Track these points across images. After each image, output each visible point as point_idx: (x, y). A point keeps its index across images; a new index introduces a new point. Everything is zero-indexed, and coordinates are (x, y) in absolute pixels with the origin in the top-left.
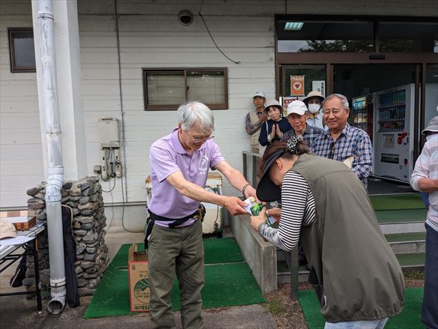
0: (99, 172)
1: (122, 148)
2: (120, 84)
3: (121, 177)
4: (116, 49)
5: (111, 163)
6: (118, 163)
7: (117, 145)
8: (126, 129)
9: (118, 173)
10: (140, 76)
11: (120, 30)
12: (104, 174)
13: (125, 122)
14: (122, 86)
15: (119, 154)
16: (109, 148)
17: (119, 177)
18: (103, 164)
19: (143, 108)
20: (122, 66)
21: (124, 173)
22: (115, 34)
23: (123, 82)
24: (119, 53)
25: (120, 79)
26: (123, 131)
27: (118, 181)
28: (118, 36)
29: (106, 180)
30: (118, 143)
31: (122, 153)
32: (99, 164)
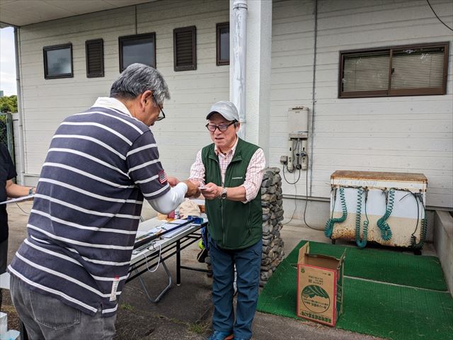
0: (285, 163)
1: (309, 139)
2: (314, 71)
3: (306, 170)
4: (313, 34)
5: (298, 155)
6: (305, 155)
8: (316, 118)
9: (304, 165)
10: (337, 61)
11: (319, 11)
12: (290, 165)
13: (315, 111)
14: (316, 72)
15: (307, 146)
16: (296, 139)
17: (304, 170)
18: (290, 155)
19: (336, 96)
20: (318, 51)
21: (309, 166)
22: (313, 17)
23: (317, 68)
24: (316, 36)
25: (315, 66)
26: (313, 121)
27: (303, 174)
28: (316, 19)
29: (292, 171)
30: (306, 134)
31: (310, 144)
32: (285, 155)
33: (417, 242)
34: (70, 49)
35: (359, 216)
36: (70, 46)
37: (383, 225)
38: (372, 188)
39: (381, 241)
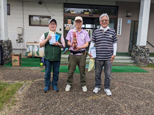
0: (17, 41)
1: (23, 35)
4: (22, 10)
5: (20, 39)
6: (22, 39)
7: (22, 34)
8: (24, 30)
9: (22, 41)
10: (28, 17)
11: (23, 5)
12: (18, 41)
13: (24, 28)
16: (20, 35)
17: (22, 42)
18: (18, 39)
19: (29, 25)
20: (24, 14)
22: (22, 6)
23: (24, 18)
24: (23, 11)
25: (23, 18)
27: (22, 43)
28: (23, 7)
29: (19, 43)
31: (23, 36)
32: (17, 39)
38: (35, 45)
39: (37, 56)
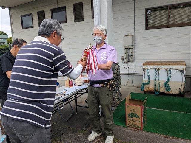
0: (123, 59)
1: (134, 49)
2: (135, 18)
3: (133, 62)
5: (129, 56)
6: (132, 56)
7: (131, 47)
8: (136, 39)
9: (131, 60)
10: (144, 13)
12: (125, 60)
13: (136, 36)
14: (135, 19)
15: (132, 51)
16: (128, 49)
18: (125, 56)
19: (145, 29)
21: (134, 60)
25: (135, 16)
26: (135, 40)
27: (131, 64)
29: (126, 63)
30: (132, 46)
31: (134, 51)
32: (123, 56)
33: (182, 92)
34: (31, 16)
35: (155, 81)
36: (31, 14)
37: (166, 85)
38: (161, 69)
39: (166, 92)
